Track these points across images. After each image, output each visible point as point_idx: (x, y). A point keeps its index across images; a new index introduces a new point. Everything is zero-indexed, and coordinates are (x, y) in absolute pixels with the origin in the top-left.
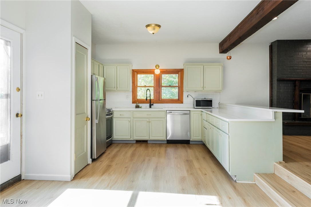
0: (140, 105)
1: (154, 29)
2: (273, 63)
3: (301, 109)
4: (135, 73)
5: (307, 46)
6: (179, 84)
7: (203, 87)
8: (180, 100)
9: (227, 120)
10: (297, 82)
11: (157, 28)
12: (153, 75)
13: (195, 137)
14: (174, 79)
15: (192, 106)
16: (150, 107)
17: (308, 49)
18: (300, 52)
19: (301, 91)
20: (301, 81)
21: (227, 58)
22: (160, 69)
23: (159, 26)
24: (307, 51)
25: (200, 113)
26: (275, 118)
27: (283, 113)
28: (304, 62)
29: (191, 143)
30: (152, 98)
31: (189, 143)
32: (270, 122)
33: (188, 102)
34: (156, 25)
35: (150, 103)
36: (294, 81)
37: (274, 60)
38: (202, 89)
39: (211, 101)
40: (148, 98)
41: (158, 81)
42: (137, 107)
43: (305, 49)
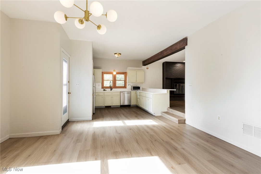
0: (106, 89)
1: (118, 55)
2: (164, 71)
3: (174, 89)
4: (103, 73)
5: (176, 65)
6: (124, 79)
7: (136, 81)
8: (125, 87)
9: (152, 93)
10: (173, 79)
11: (120, 55)
12: (112, 75)
13: (133, 103)
14: (122, 77)
15: (131, 90)
16: (111, 90)
17: (177, 66)
18: (174, 67)
19: (174, 83)
20: (174, 79)
21: (147, 69)
22: (116, 72)
23: (121, 54)
24: (176, 67)
25: (135, 92)
26: (167, 92)
27: (170, 90)
28: (175, 71)
29: (131, 106)
30: (112, 86)
31: (130, 106)
32: (166, 94)
33: (129, 88)
34: (119, 54)
35: (111, 88)
36: (171, 79)
37: (164, 70)
38: (136, 82)
39: (140, 87)
40: (110, 86)
41: (114, 77)
42: (104, 90)
43: (176, 66)
